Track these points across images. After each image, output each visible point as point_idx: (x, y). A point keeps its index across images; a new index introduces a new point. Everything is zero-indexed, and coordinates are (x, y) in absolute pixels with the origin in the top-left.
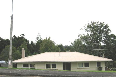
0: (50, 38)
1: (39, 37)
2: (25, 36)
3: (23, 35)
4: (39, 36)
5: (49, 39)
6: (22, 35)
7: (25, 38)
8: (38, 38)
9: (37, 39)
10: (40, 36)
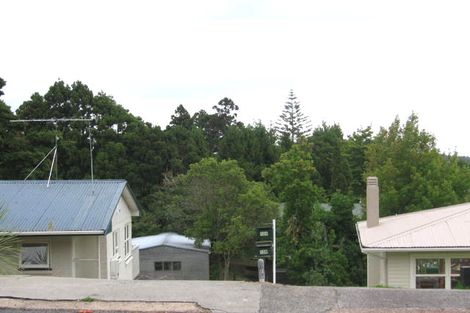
0: (414, 118)
1: (292, 114)
2: (235, 111)
3: (227, 102)
4: (295, 110)
5: (410, 127)
6: (220, 103)
7: (238, 119)
8: (287, 120)
9: (283, 123)
10: (297, 107)
